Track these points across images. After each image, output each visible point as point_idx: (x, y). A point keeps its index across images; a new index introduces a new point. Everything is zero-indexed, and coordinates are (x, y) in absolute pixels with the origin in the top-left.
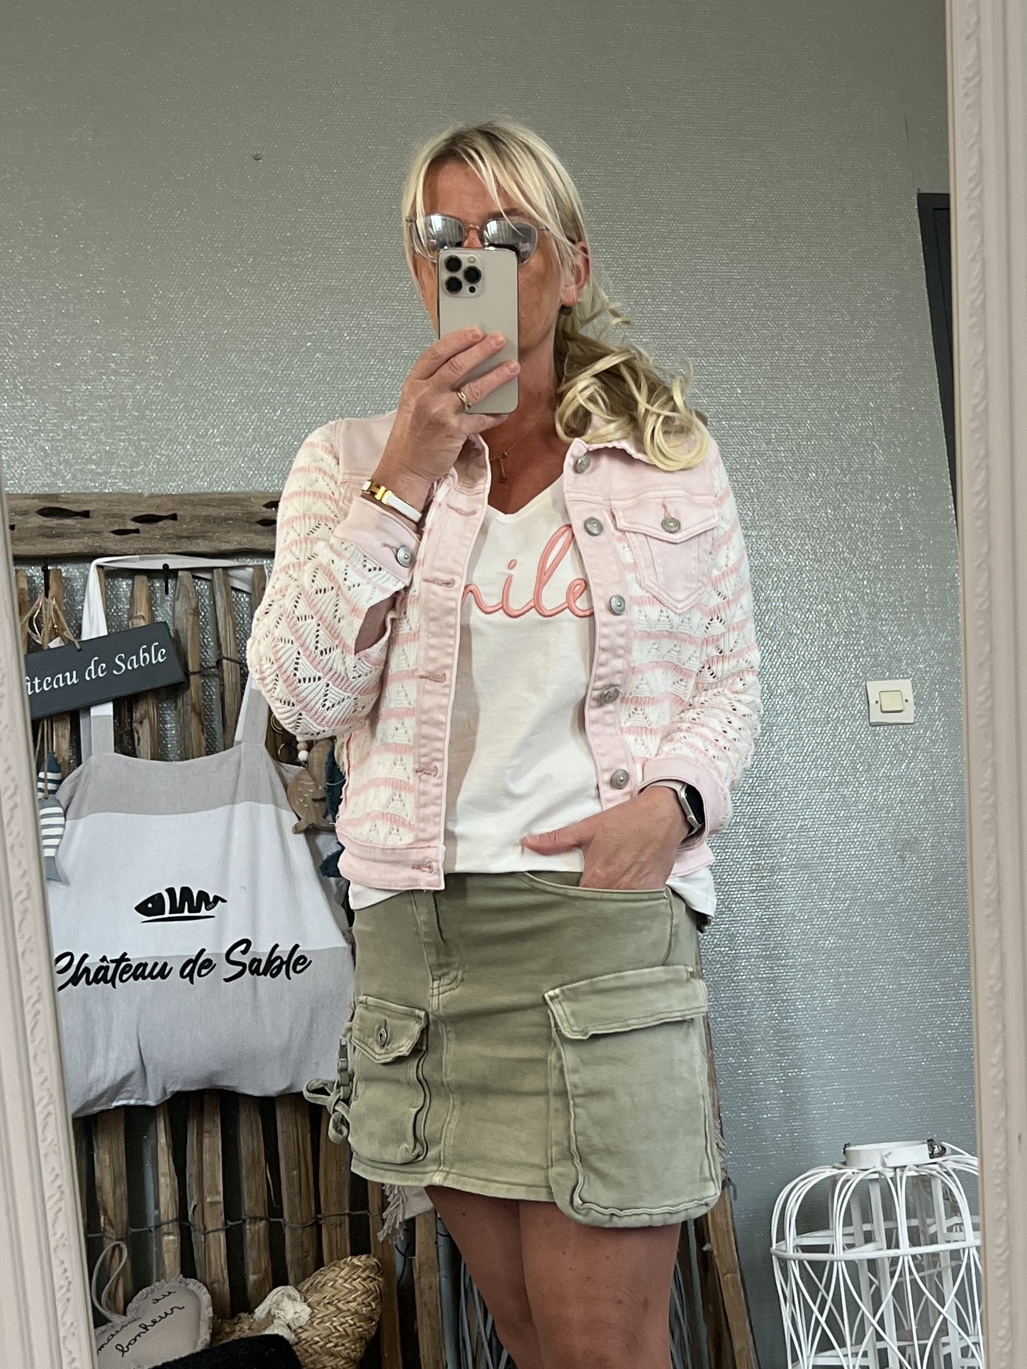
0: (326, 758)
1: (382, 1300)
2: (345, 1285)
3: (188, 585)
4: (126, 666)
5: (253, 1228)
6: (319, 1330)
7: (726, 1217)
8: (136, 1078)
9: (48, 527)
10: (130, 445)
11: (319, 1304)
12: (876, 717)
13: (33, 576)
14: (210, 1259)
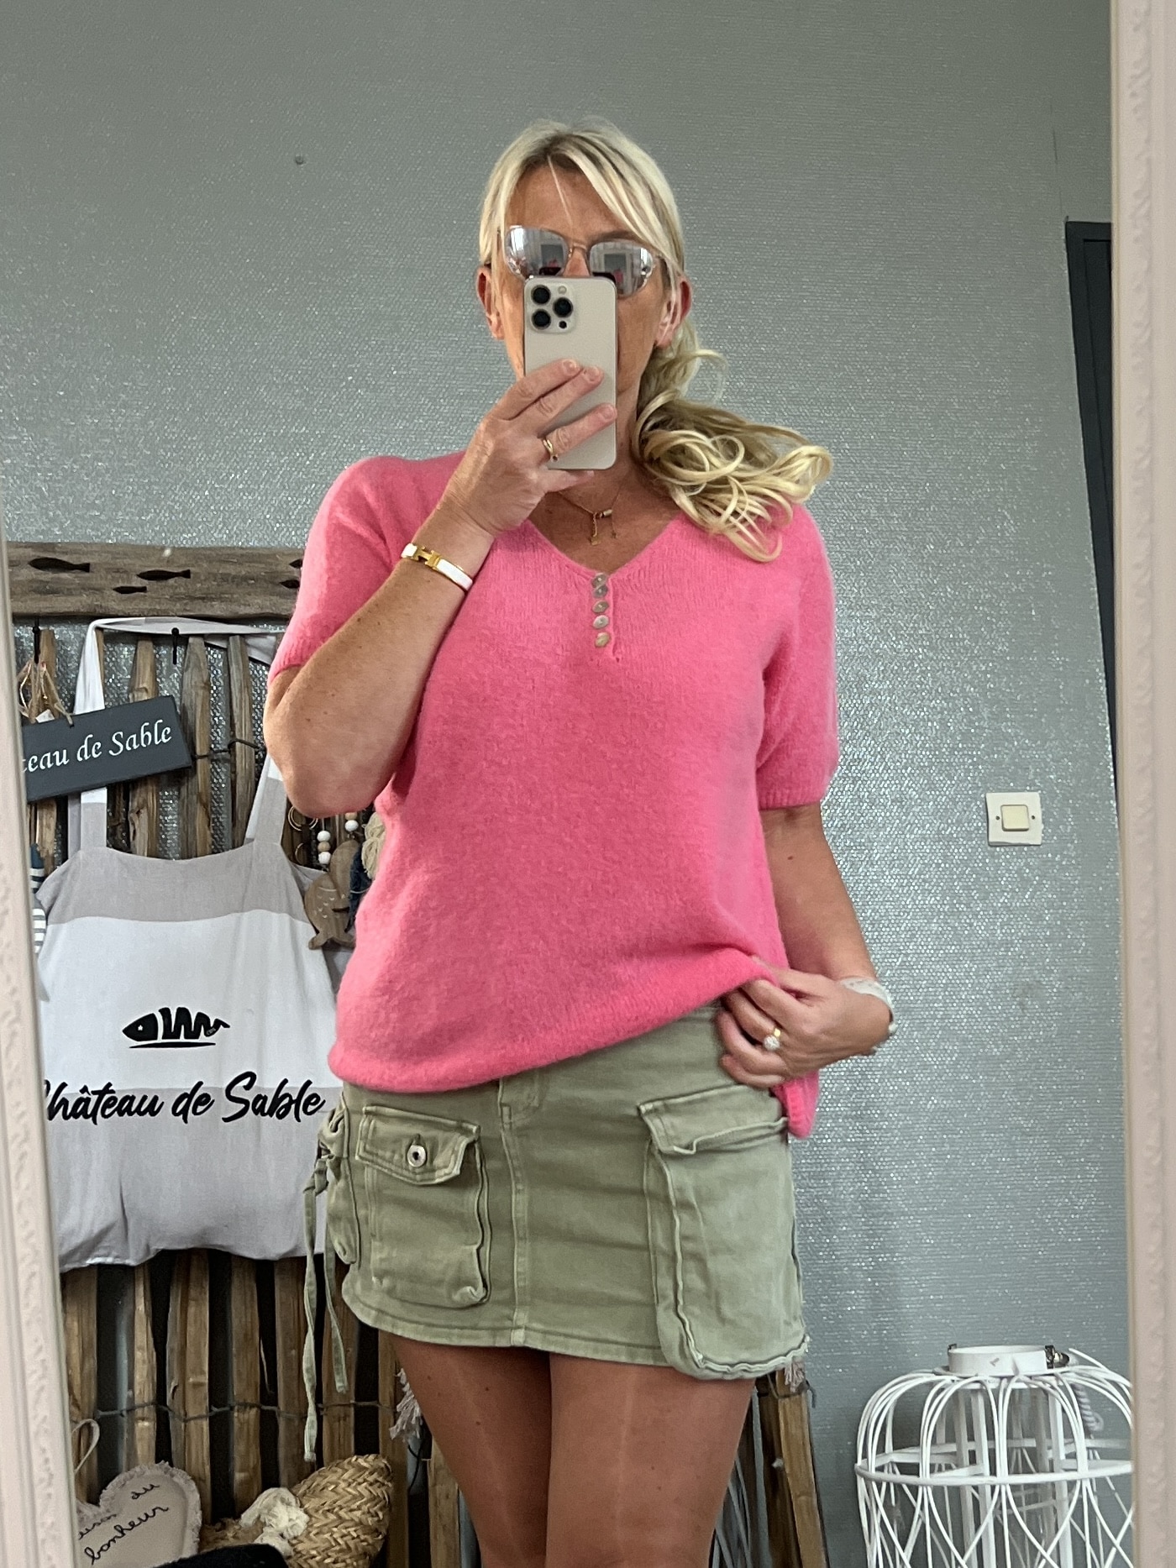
0: (352, 862)
1: (390, 1510)
2: (349, 1490)
3: (199, 653)
4: (125, 747)
5: (241, 1416)
6: (315, 1542)
7: (802, 1428)
8: (116, 1232)
9: (41, 581)
10: (139, 489)
11: (317, 1511)
12: (996, 835)
13: (21, 637)
14: (189, 1450)
